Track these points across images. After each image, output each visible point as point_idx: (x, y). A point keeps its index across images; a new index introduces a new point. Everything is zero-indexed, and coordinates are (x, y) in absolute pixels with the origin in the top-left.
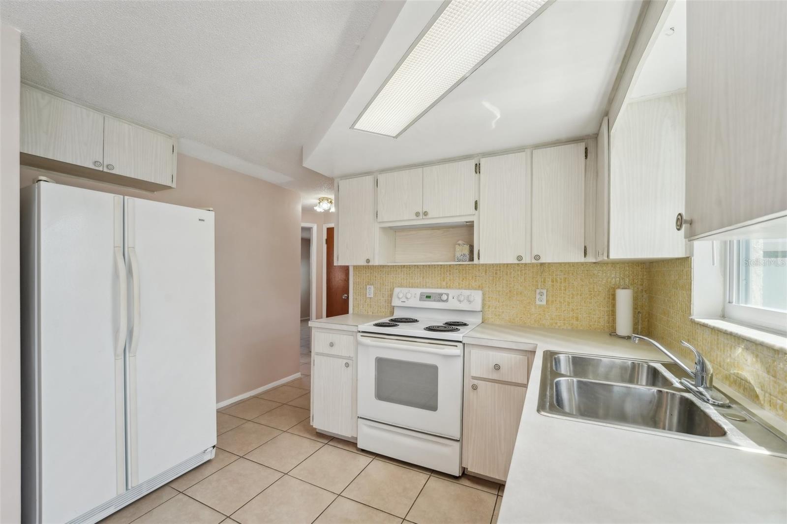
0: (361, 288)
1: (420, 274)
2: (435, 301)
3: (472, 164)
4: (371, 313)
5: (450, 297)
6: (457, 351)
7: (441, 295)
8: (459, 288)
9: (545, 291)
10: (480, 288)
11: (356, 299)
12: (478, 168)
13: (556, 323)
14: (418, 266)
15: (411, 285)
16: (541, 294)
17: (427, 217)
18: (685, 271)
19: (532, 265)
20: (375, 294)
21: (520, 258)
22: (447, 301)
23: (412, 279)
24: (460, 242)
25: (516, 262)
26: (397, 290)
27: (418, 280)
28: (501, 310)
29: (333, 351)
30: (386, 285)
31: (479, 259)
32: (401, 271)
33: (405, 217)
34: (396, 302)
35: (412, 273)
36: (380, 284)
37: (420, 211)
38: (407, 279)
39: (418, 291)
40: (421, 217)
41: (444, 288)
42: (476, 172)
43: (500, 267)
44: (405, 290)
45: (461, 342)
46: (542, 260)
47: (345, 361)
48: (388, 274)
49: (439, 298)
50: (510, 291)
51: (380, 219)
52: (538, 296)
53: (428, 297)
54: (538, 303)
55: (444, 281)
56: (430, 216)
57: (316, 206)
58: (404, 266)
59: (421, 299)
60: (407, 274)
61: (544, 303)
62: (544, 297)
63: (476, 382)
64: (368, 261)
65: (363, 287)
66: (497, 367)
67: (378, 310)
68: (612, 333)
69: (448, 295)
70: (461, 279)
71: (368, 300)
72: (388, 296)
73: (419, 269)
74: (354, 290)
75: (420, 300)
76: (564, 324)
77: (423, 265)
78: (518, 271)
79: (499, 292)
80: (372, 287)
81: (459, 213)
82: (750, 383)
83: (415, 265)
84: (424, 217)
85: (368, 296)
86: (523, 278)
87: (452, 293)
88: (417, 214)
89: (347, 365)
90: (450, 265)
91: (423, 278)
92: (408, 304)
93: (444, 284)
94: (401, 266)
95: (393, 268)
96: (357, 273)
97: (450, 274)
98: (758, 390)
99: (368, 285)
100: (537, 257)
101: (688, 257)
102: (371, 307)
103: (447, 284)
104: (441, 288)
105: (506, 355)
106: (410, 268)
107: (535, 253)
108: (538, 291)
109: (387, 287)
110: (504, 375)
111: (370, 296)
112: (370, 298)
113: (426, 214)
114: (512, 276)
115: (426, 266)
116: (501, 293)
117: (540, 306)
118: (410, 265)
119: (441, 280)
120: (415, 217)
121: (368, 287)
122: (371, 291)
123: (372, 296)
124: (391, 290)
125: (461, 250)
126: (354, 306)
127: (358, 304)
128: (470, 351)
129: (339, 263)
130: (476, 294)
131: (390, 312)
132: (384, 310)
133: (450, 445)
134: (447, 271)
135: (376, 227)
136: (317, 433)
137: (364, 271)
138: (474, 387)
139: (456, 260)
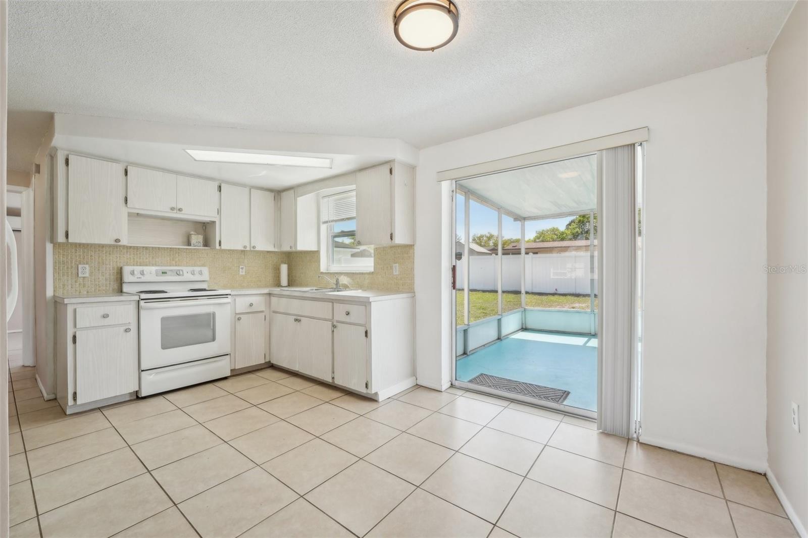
0: (67, 268)
1: (149, 255)
2: (172, 275)
3: (216, 184)
4: (86, 292)
5: (185, 272)
6: (228, 300)
7: (176, 270)
8: (189, 266)
10: (203, 265)
11: (60, 279)
12: (219, 189)
13: (250, 285)
14: (146, 248)
15: (139, 264)
16: (242, 268)
17: (181, 212)
18: (315, 255)
19: (251, 251)
20: (91, 273)
21: (245, 247)
22: (183, 274)
25: (240, 249)
26: (127, 270)
27: (148, 260)
28: (218, 280)
30: (107, 265)
31: (220, 245)
32: (127, 252)
33: (161, 208)
34: (127, 277)
35: (140, 253)
36: (99, 263)
37: (174, 206)
38: (134, 259)
39: (153, 269)
40: (175, 211)
41: (173, 266)
42: (218, 191)
44: (141, 268)
45: (230, 295)
46: (256, 249)
48: (109, 254)
49: (175, 273)
50: (224, 267)
51: (128, 205)
52: (241, 270)
53: (164, 273)
54: (241, 273)
55: (173, 260)
56: (184, 212)
58: (131, 247)
59: (157, 275)
60: (134, 254)
61: (244, 273)
62: (244, 270)
63: (239, 316)
64: (117, 240)
65: (72, 267)
66: (251, 305)
67: (95, 289)
68: (278, 285)
69: (182, 270)
71: (81, 280)
72: (110, 275)
74: (54, 268)
76: (254, 285)
77: (153, 248)
80: (87, 266)
81: (205, 214)
83: (144, 247)
84: (178, 212)
85: (80, 275)
87: (184, 269)
88: (172, 209)
89: (129, 330)
90: (179, 249)
91: (153, 258)
92: (143, 279)
93: (174, 262)
95: (117, 248)
96: (61, 251)
97: (179, 255)
99: (81, 264)
100: (254, 247)
102: (84, 286)
103: (176, 262)
104: (170, 266)
105: (255, 297)
106: (137, 249)
107: (252, 245)
108: (241, 267)
110: (254, 309)
111: (84, 276)
112: (84, 278)
113: (180, 210)
115: (155, 248)
117: (242, 276)
118: (137, 247)
119: (170, 260)
121: (80, 266)
122: (85, 271)
123: (87, 275)
124: (113, 268)
125: (197, 239)
126: (55, 287)
127: (64, 285)
128: (235, 299)
129: (71, 240)
130: (205, 270)
131: (113, 289)
132: (104, 288)
133: (222, 360)
134: (176, 253)
135: (124, 211)
136: (68, 415)
137: (73, 250)
138: (239, 319)
139: (192, 245)
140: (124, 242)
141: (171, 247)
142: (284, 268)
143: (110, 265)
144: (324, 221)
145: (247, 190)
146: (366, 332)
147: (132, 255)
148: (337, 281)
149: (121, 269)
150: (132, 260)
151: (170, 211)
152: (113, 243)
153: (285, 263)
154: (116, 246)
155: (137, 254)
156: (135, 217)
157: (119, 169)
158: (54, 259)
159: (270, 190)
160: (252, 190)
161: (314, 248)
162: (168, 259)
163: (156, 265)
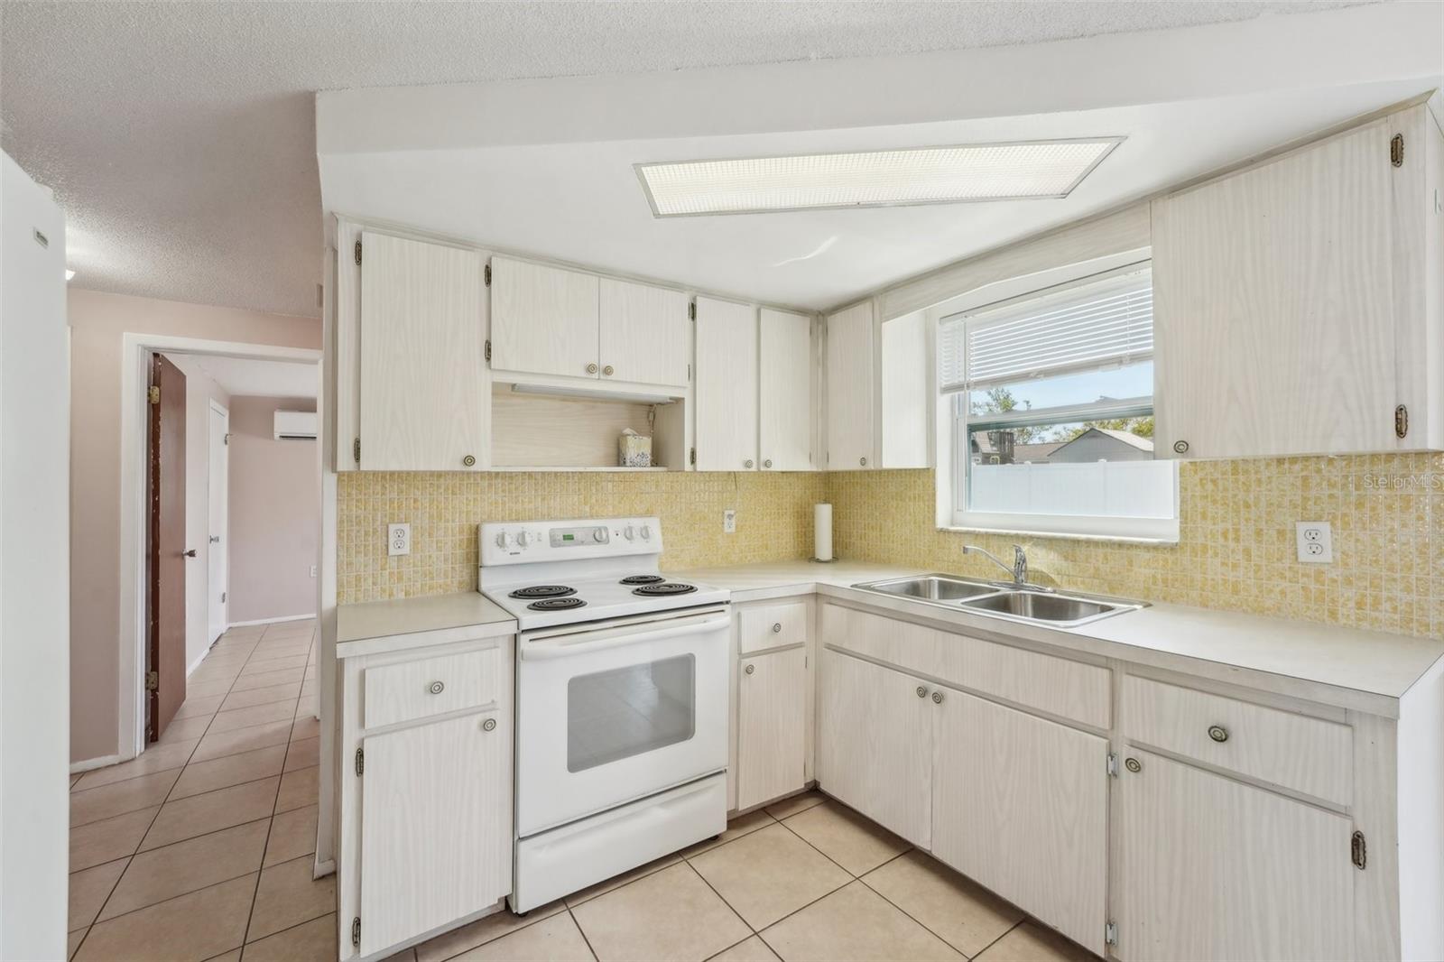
0: (366, 534)
1: (536, 490)
2: (585, 543)
3: (685, 300)
4: (404, 593)
5: (611, 534)
6: (727, 618)
7: (595, 530)
8: (620, 517)
9: (733, 513)
10: (649, 513)
11: (350, 564)
12: (693, 311)
13: (746, 558)
14: (530, 474)
15: (513, 516)
16: (730, 516)
17: (609, 377)
18: (919, 482)
20: (415, 544)
21: (748, 464)
22: (608, 540)
23: (517, 502)
24: (629, 431)
26: (489, 532)
27: (532, 506)
28: (679, 549)
30: (447, 521)
31: (693, 461)
32: (490, 485)
33: (565, 370)
34: (489, 554)
35: (516, 489)
36: (431, 516)
37: (596, 362)
38: (504, 503)
39: (545, 528)
40: (596, 376)
41: (586, 518)
42: (691, 317)
43: (677, 477)
44: (518, 527)
45: (727, 602)
46: (772, 469)
48: (453, 493)
49: (591, 536)
50: (691, 516)
51: (493, 363)
52: (726, 521)
53: (569, 538)
54: (727, 530)
55: (586, 504)
56: (616, 376)
58: (497, 474)
59: (554, 543)
62: (734, 521)
63: (750, 661)
64: (469, 460)
65: (375, 531)
66: (777, 628)
67: (423, 585)
69: (606, 529)
71: (394, 564)
72: (454, 546)
74: (339, 537)
75: (553, 546)
76: (754, 556)
77: (543, 473)
78: (702, 482)
80: (406, 527)
81: (657, 382)
82: (1042, 572)
83: (524, 473)
84: (602, 377)
85: (392, 551)
86: (708, 494)
87: (614, 526)
88: (590, 369)
89: (491, 725)
90: (598, 474)
91: (543, 499)
92: (526, 556)
93: (587, 509)
95: (469, 478)
96: (353, 494)
97: (597, 490)
98: (1053, 576)
99: (393, 522)
100: (767, 464)
101: (928, 469)
102: (400, 579)
103: (592, 509)
104: (580, 518)
105: (785, 607)
107: (764, 457)
108: (727, 513)
109: (450, 525)
110: (784, 638)
111: (399, 552)
112: (400, 557)
113: (608, 371)
114: (693, 491)
115: (549, 473)
118: (511, 473)
119: (580, 504)
120: (583, 373)
121: (392, 528)
122: (402, 539)
123: (406, 550)
124: (461, 532)
125: (638, 447)
126: (340, 584)
127: (358, 579)
128: (739, 615)
129: (366, 465)
130: (654, 525)
131: (460, 583)
132: (441, 581)
134: (592, 484)
135: (484, 380)
137: (379, 488)
138: (749, 670)
139: (628, 464)
141: (582, 469)
142: (824, 513)
143: (453, 521)
144: (944, 384)
145: (750, 311)
146: (1358, 842)
147: (501, 494)
148: (1021, 562)
149: (477, 531)
150: (500, 508)
151: (585, 375)
152: (459, 467)
153: (826, 501)
154: (467, 474)
155: (510, 492)
156: (508, 392)
157: (472, 266)
158: (340, 511)
159: (801, 311)
160: (762, 310)
161: (919, 462)
162: (576, 499)
163: (551, 518)
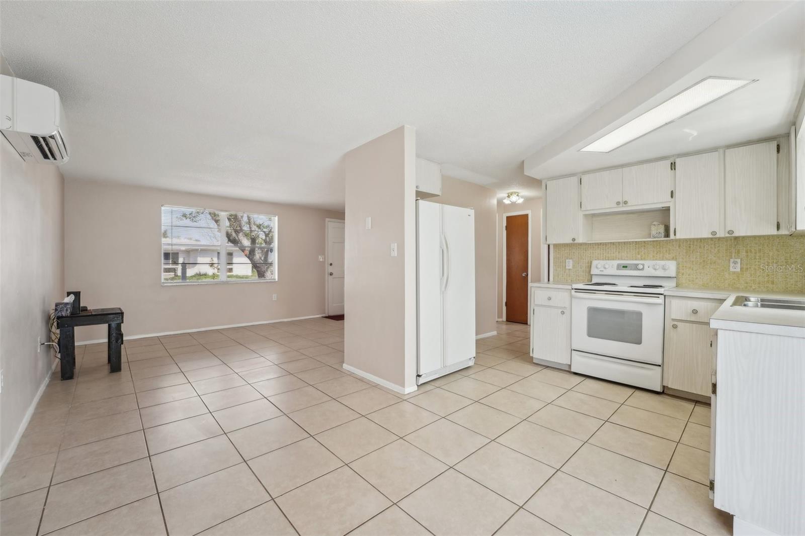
0: (560, 262)
1: (616, 249)
2: (631, 269)
3: (668, 163)
4: (570, 280)
5: (646, 267)
6: (660, 300)
7: (638, 265)
8: (653, 260)
9: (739, 261)
11: (556, 270)
12: (673, 166)
13: (751, 287)
14: (613, 243)
15: (607, 258)
16: (735, 263)
17: (627, 205)
19: (726, 239)
20: (574, 266)
21: (714, 233)
22: (643, 269)
23: (608, 253)
24: (655, 223)
25: (711, 236)
26: (595, 263)
27: (615, 255)
28: (694, 277)
29: (551, 303)
30: (583, 259)
31: (675, 235)
32: (598, 247)
33: (608, 205)
34: (594, 271)
35: (608, 249)
36: (578, 258)
37: (620, 200)
39: (616, 263)
40: (621, 205)
42: (672, 169)
43: (693, 242)
44: (605, 262)
45: (662, 294)
46: (736, 234)
47: (561, 310)
49: (636, 267)
50: (704, 261)
51: (583, 209)
52: (732, 265)
53: (625, 267)
54: (732, 269)
55: (639, 254)
56: (629, 204)
57: (505, 199)
58: (601, 243)
60: (603, 250)
61: (738, 270)
62: (739, 265)
63: (676, 323)
64: (574, 240)
65: (562, 261)
66: (695, 312)
67: (576, 279)
69: (643, 265)
70: (655, 252)
71: (567, 271)
72: (586, 268)
73: (615, 246)
74: (554, 263)
75: (617, 269)
76: (759, 287)
78: (712, 244)
79: (693, 262)
80: (571, 261)
81: (656, 199)
83: (611, 243)
84: (624, 205)
85: (567, 268)
86: (716, 250)
87: (647, 263)
88: (618, 203)
89: (563, 313)
90: (644, 242)
91: (619, 252)
92: (605, 272)
93: (639, 256)
94: (598, 243)
96: (557, 250)
97: (644, 249)
100: (731, 232)
102: (570, 276)
103: (641, 256)
104: (636, 260)
105: (703, 303)
106: (606, 245)
107: (728, 229)
108: (732, 260)
109: (585, 260)
110: (700, 318)
111: (569, 268)
113: (626, 203)
114: (706, 248)
115: (622, 242)
116: (694, 263)
117: (734, 273)
118: (606, 243)
120: (616, 206)
121: (567, 260)
122: (570, 264)
123: (571, 267)
124: (586, 263)
125: (658, 229)
126: (554, 276)
127: (558, 275)
129: (548, 242)
130: (671, 264)
131: (587, 280)
132: (582, 278)
133: (652, 369)
134: (642, 247)
135: (579, 214)
136: (534, 363)
137: (564, 249)
138: (674, 327)
140: (581, 240)
145: (719, 154)
147: (602, 251)
149: (590, 263)
150: (602, 255)
151: (617, 206)
152: (571, 242)
155: (606, 250)
158: (554, 256)
